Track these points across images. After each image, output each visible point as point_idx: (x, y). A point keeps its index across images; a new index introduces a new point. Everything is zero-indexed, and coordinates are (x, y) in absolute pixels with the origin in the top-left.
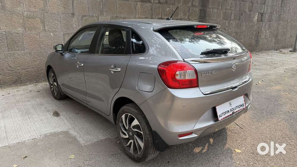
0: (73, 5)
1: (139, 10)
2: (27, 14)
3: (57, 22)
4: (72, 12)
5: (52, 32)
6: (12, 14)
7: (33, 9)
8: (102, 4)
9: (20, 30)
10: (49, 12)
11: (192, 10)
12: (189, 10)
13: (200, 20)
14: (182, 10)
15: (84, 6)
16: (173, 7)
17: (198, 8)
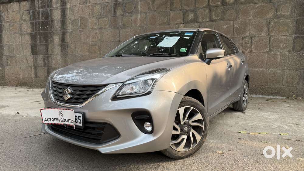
0: (119, 34)
9: (87, 53)
10: (103, 41)
11: (275, 23)
12: (270, 23)
13: (298, 35)
14: (253, 25)
15: (128, 34)
16: (234, 22)
17: (290, 19)
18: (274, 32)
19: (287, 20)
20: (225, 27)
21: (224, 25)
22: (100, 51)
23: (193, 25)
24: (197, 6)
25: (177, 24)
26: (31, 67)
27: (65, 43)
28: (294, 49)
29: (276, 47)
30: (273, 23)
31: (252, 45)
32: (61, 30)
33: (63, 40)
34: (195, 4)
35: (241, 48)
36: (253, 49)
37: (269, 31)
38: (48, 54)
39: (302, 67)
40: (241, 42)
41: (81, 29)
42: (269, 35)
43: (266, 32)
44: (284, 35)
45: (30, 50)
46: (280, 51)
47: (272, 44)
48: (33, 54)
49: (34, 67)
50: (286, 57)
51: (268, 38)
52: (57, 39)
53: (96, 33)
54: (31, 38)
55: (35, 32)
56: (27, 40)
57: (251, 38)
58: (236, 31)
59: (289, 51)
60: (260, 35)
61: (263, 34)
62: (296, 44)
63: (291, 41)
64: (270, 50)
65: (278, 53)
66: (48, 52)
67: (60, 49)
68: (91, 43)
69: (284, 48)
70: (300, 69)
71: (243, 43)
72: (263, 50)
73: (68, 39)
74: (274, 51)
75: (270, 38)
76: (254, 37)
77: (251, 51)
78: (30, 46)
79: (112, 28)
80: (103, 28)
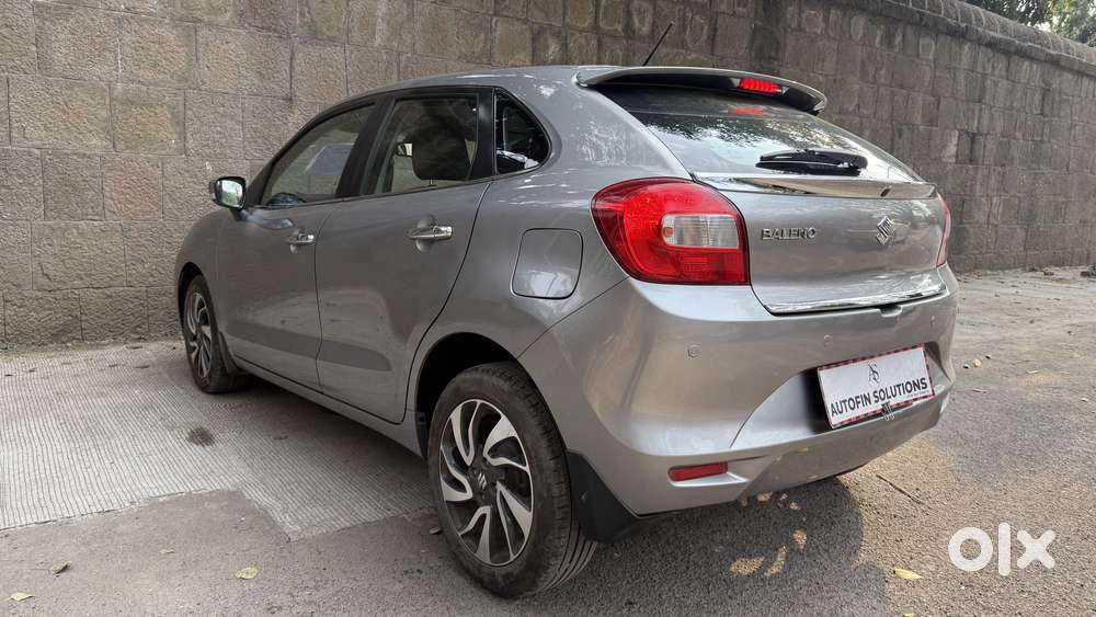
0: (291, 68)
2: (126, 92)
3: (229, 123)
4: (287, 91)
5: (209, 157)
6: (70, 87)
7: (148, 75)
8: (395, 69)
9: (97, 144)
10: (203, 87)
22: (182, 139)
24: (568, 20)
34: (564, 14)
53: (160, 41)
68: (120, 87)
79: (252, 29)
80: (201, 21)
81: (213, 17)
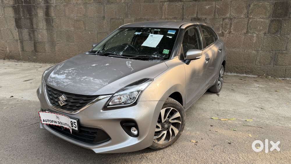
0: (104, 10)
1: (165, 11)
2: (76, 19)
4: (103, 16)
5: (89, 31)
6: (68, 19)
7: (79, 15)
9: (72, 29)
10: (88, 17)
11: (255, 5)
12: (250, 5)
13: (274, 18)
14: (234, 6)
15: (113, 10)
16: (216, 3)
17: (268, 2)
18: (252, 14)
19: (266, 3)
20: (207, 7)
21: (206, 6)
22: (85, 27)
23: (177, 4)
25: (161, 2)
26: (17, 40)
27: (50, 18)
28: (269, 32)
29: (253, 29)
30: (253, 5)
31: (231, 26)
32: (44, 4)
33: (47, 13)
35: (221, 29)
36: (232, 30)
37: (248, 13)
38: (33, 28)
39: (274, 49)
40: (221, 23)
41: (65, 3)
42: (248, 17)
43: (245, 14)
44: (262, 17)
45: (14, 23)
46: (256, 33)
47: (250, 26)
48: (17, 28)
49: (20, 41)
50: (261, 39)
51: (246, 20)
52: (41, 13)
53: (81, 8)
54: (14, 10)
55: (18, 4)
56: (10, 13)
57: (231, 19)
58: (217, 12)
59: (265, 34)
60: (239, 17)
61: (242, 16)
62: (272, 27)
63: (267, 24)
64: (247, 32)
65: (255, 35)
66: (33, 25)
67: (45, 23)
68: (75, 18)
69: (260, 31)
70: (273, 51)
71: (224, 24)
72: (241, 32)
73: (53, 14)
74: (251, 33)
75: (249, 20)
76: (234, 19)
77: (230, 32)
78: (14, 20)
79: (97, 3)
80: (88, 3)
81: (89, 2)
